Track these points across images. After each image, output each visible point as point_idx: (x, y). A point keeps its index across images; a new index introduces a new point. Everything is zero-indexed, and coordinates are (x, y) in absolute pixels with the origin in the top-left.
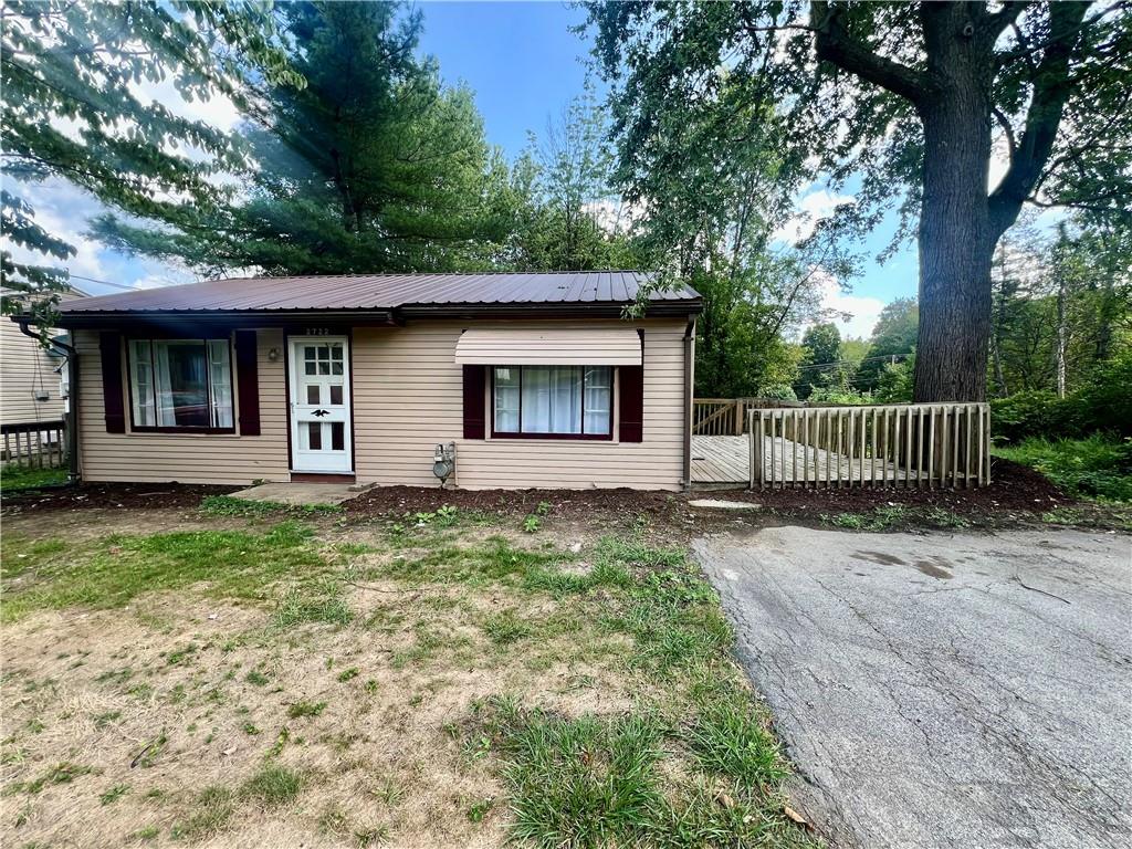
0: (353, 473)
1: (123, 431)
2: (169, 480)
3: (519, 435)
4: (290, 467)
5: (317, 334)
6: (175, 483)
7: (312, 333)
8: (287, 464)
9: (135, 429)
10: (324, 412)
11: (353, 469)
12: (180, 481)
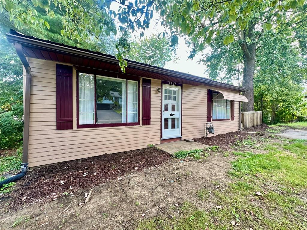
0: (181, 137)
1: (71, 128)
2: (102, 154)
3: (217, 120)
4: (161, 137)
5: (172, 85)
6: (106, 155)
7: (171, 84)
8: (160, 136)
9: (79, 126)
10: (173, 114)
11: (181, 135)
12: (108, 153)
